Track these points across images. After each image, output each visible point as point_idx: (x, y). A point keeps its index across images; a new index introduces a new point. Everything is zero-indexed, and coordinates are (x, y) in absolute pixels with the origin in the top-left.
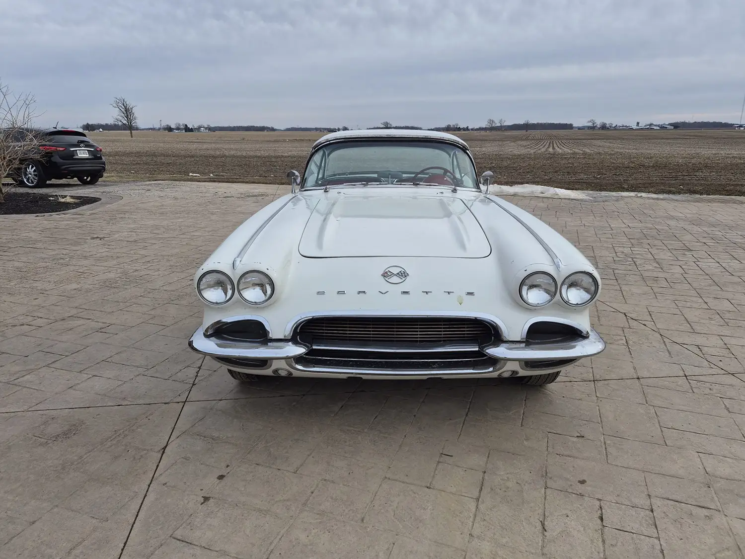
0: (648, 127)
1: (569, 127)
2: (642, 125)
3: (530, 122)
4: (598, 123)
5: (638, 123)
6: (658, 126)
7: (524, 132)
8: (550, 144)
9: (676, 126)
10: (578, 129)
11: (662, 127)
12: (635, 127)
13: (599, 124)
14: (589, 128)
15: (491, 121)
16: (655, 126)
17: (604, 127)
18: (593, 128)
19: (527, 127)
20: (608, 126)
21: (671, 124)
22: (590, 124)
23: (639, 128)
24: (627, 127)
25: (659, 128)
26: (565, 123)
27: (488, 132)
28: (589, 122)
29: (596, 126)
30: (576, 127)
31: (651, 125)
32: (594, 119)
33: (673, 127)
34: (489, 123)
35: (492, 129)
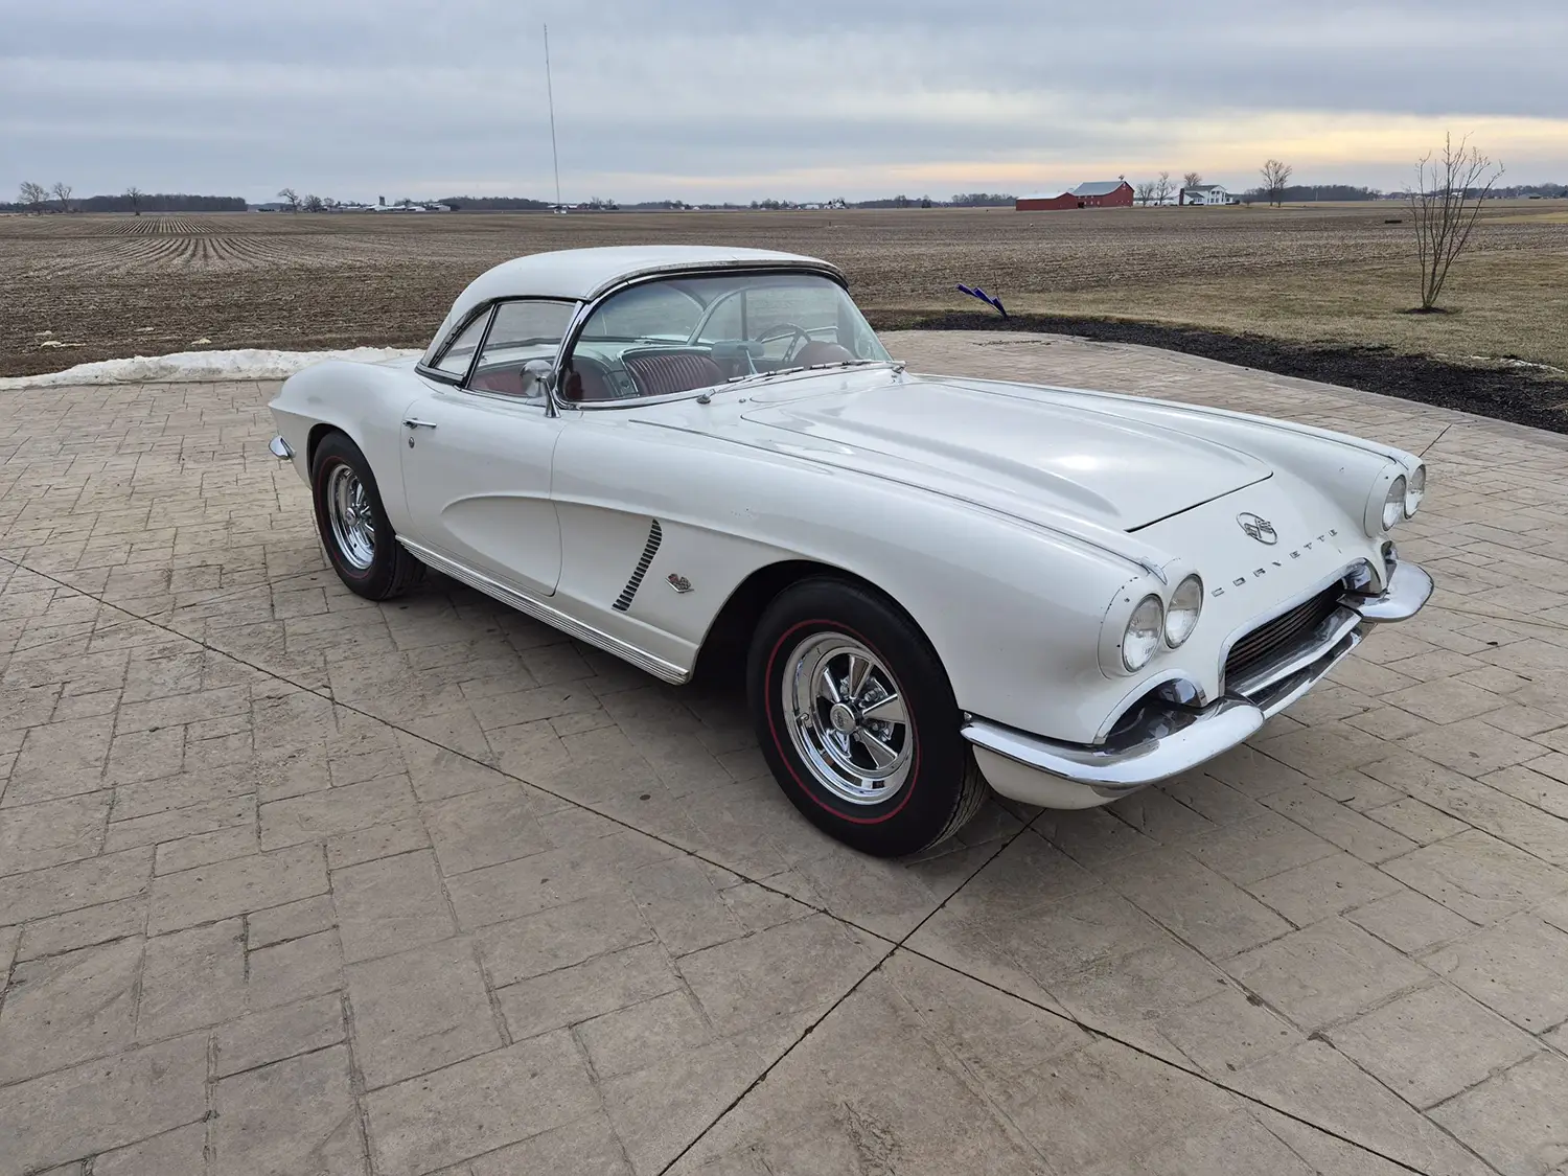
0: (403, 207)
1: (238, 205)
2: (390, 203)
3: (140, 193)
4: (303, 196)
5: (382, 199)
6: (421, 204)
7: (127, 218)
8: (196, 247)
9: (455, 205)
10: (262, 210)
11: (430, 208)
12: (377, 207)
13: (303, 199)
14: (283, 208)
15: (31, 188)
16: (416, 204)
17: (315, 206)
18: (291, 208)
19: (133, 203)
20: (323, 203)
21: (445, 202)
22: (285, 200)
23: (384, 208)
24: (362, 206)
25: (424, 210)
26: (226, 196)
27: (30, 215)
28: (280, 195)
29: (299, 204)
30: (255, 206)
31: (407, 202)
32: (291, 189)
33: (449, 208)
34: (25, 192)
35: (38, 208)
